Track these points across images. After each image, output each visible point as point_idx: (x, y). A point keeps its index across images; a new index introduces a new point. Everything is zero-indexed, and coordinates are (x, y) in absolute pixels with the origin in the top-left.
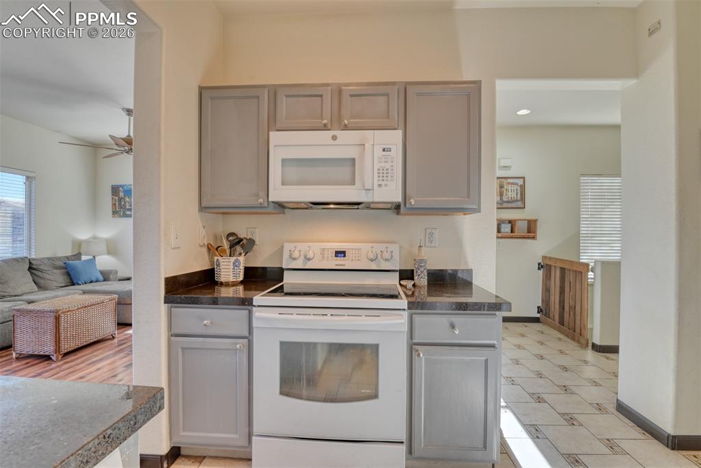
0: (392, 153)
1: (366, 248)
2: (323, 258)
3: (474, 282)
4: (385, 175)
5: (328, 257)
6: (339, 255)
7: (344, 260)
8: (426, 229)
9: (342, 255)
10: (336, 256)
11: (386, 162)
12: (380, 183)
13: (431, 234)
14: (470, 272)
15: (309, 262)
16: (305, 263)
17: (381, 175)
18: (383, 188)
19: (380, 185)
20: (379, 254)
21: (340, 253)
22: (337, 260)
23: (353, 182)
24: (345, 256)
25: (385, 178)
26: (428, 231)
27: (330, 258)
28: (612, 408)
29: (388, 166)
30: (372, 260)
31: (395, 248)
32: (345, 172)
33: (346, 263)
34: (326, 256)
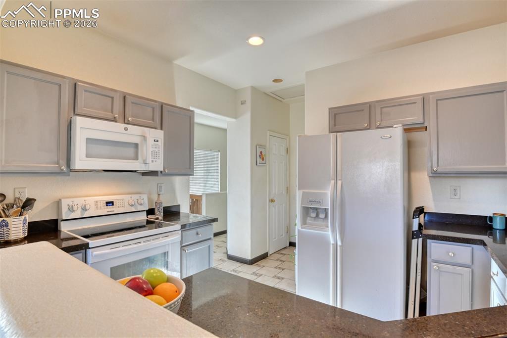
0: (159, 143)
1: (127, 198)
2: (97, 207)
3: (181, 211)
4: (155, 155)
5: (101, 207)
6: (109, 205)
7: (112, 208)
8: (158, 184)
9: (111, 204)
10: (107, 206)
11: (156, 148)
12: (153, 160)
13: (161, 187)
14: (179, 206)
15: (86, 212)
16: (82, 214)
17: (153, 155)
18: (154, 163)
19: (152, 161)
20: (136, 201)
21: (110, 203)
22: (107, 208)
23: (136, 158)
24: (113, 205)
25: (155, 157)
26: (159, 185)
27: (102, 207)
28: (226, 259)
29: (157, 150)
30: (132, 205)
31: (145, 197)
32: (131, 151)
33: (115, 209)
34: (99, 206)
